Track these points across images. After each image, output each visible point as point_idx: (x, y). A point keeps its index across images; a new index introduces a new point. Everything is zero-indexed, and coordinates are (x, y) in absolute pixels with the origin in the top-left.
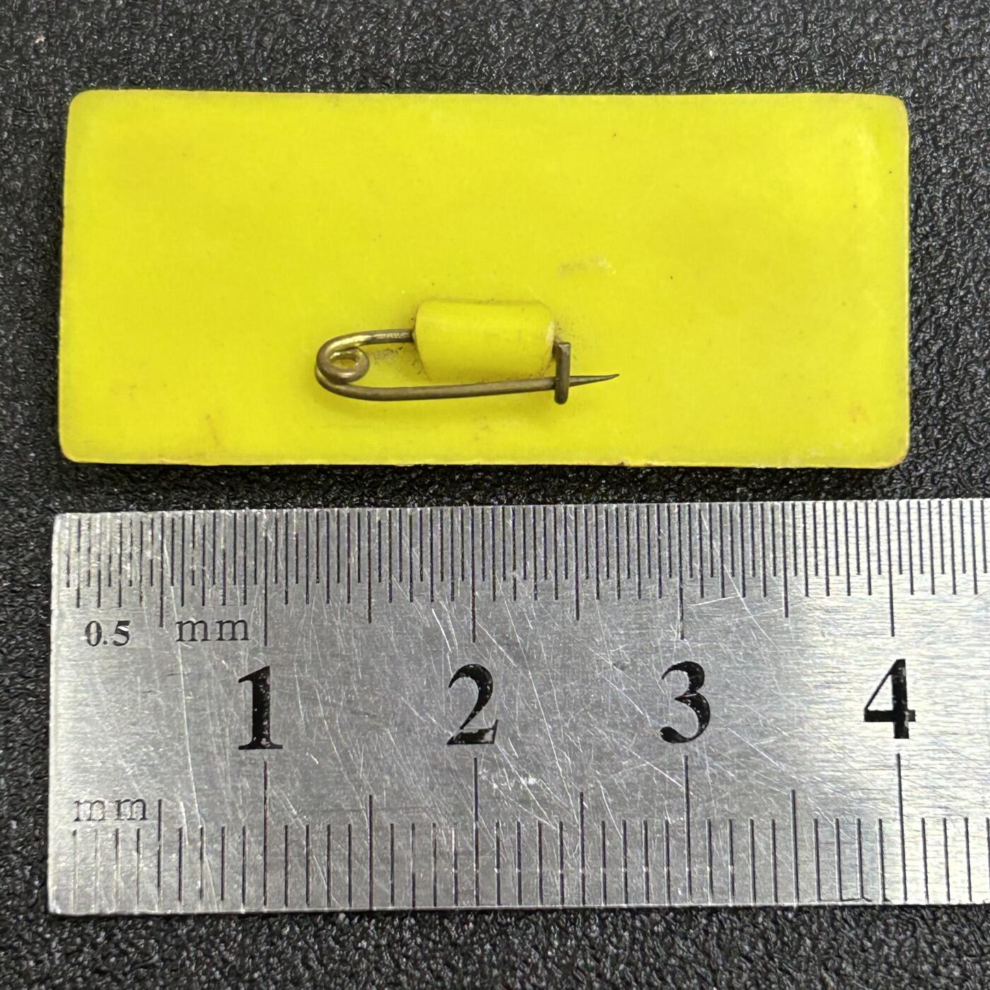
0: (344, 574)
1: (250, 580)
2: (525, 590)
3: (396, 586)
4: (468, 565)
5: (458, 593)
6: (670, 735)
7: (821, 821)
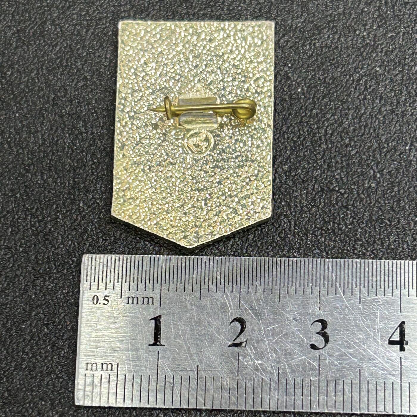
0: (191, 281)
1: (155, 282)
2: (260, 289)
3: (211, 286)
4: (239, 280)
5: (234, 290)
6: (313, 347)
7: (370, 381)
